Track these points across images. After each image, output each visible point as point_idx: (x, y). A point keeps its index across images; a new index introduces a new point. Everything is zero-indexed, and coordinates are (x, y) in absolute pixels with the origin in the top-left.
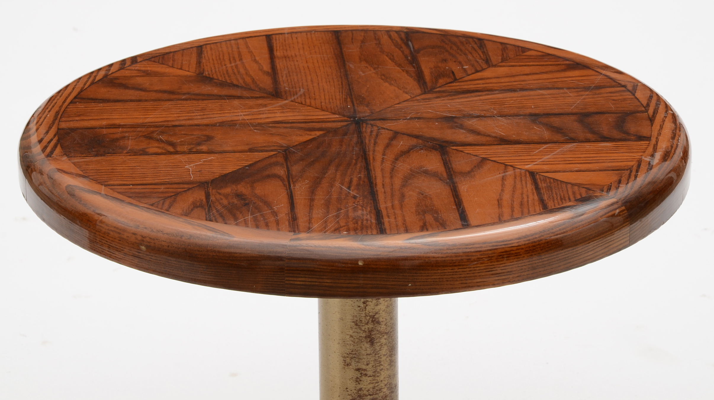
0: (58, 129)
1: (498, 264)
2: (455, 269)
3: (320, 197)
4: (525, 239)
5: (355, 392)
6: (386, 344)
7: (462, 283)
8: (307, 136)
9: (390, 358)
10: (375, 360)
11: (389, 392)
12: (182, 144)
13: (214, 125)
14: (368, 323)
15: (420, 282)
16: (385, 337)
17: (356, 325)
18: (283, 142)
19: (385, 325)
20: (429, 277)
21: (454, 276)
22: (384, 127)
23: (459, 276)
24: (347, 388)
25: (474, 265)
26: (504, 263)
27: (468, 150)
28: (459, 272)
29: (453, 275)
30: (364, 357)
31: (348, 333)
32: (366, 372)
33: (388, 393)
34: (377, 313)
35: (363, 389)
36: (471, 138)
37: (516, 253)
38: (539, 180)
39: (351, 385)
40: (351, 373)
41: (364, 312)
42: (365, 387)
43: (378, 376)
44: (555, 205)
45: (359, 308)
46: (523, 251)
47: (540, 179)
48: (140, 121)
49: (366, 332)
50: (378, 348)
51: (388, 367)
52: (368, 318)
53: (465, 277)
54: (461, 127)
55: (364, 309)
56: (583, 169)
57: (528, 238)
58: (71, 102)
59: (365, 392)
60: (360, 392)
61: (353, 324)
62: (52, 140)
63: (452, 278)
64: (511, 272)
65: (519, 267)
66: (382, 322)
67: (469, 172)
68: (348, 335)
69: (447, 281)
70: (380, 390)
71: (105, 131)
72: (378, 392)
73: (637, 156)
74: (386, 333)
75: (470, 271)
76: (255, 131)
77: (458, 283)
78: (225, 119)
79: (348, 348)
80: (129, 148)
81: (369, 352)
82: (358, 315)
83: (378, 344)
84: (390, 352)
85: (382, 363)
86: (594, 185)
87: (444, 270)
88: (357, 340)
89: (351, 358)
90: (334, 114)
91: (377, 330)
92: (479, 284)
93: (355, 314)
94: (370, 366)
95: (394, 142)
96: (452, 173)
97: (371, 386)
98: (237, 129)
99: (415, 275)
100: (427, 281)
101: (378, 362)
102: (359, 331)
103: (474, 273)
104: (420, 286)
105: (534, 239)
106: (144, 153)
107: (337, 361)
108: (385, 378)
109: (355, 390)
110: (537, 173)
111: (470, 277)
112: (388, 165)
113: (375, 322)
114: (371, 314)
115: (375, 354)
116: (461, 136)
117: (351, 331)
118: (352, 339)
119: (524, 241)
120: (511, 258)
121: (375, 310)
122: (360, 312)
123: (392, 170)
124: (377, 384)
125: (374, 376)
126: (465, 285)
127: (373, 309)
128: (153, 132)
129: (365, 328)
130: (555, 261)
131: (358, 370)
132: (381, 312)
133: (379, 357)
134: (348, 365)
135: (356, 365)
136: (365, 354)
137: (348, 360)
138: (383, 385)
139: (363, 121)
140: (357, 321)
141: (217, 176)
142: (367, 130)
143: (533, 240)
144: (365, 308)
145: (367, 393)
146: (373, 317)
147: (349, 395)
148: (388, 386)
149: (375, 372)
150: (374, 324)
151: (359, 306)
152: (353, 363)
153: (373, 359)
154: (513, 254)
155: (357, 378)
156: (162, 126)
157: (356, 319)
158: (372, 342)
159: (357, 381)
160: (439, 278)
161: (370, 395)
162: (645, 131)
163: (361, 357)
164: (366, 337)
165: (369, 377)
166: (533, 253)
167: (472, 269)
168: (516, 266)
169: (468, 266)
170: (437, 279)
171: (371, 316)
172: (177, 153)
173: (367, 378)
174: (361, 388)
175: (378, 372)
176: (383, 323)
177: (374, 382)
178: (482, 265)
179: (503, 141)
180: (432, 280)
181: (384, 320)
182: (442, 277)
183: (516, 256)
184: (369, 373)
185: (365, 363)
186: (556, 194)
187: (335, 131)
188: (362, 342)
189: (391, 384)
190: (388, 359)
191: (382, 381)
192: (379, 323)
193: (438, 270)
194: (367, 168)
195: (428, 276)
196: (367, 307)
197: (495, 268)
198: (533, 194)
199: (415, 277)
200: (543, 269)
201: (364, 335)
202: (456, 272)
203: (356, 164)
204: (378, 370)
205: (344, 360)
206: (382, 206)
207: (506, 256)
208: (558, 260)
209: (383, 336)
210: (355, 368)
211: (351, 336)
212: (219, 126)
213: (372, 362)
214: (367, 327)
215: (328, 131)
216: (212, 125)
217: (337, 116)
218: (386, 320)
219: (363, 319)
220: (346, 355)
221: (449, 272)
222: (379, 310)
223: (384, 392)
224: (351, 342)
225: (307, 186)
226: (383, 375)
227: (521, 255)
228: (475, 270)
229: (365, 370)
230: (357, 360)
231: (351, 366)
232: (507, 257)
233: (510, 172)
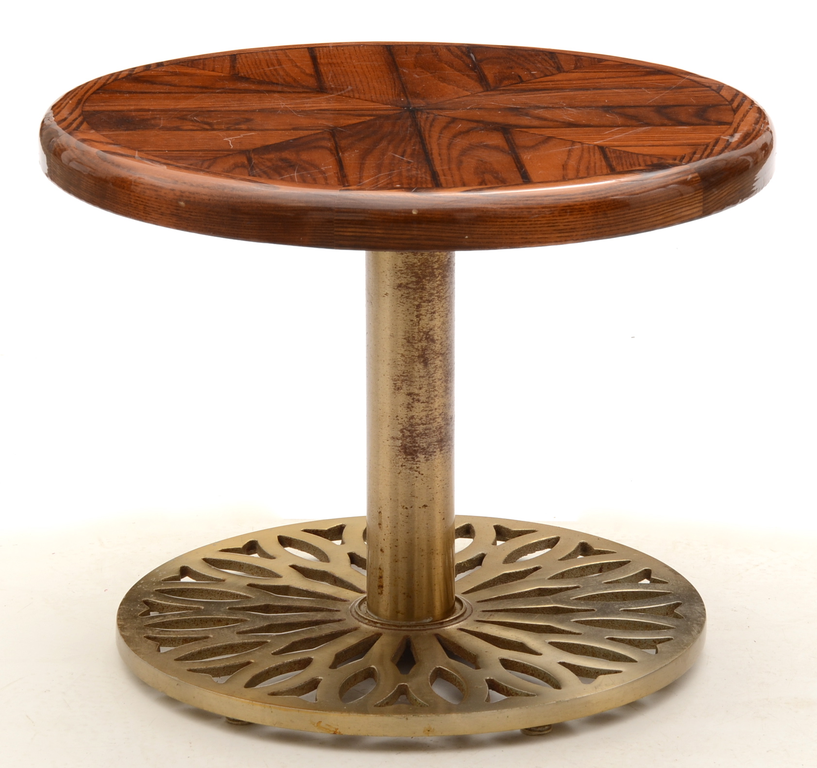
0: (82, 111)
1: (560, 219)
2: (514, 222)
3: (371, 162)
4: (590, 195)
5: (406, 420)
6: (441, 367)
7: (522, 238)
8: (356, 120)
9: (445, 384)
10: (429, 384)
11: (444, 423)
12: (218, 123)
13: (254, 111)
14: (421, 340)
15: (477, 234)
16: (440, 358)
17: (408, 342)
18: (331, 124)
19: (440, 344)
20: (488, 229)
21: (513, 230)
22: (442, 114)
23: (519, 230)
24: (397, 416)
25: (534, 218)
26: (568, 219)
27: (532, 131)
28: (519, 225)
29: (512, 228)
30: (417, 379)
31: (399, 352)
32: (418, 397)
33: (442, 423)
34: (431, 329)
35: (415, 417)
36: (536, 123)
37: (580, 208)
38: (608, 152)
39: (402, 412)
40: (402, 398)
41: (417, 327)
42: (417, 414)
43: (432, 403)
44: (623, 169)
45: (411, 323)
46: (587, 206)
47: (610, 151)
48: (172, 107)
49: (419, 350)
50: (432, 371)
51: (443, 394)
52: (422, 334)
53: (526, 231)
54: (527, 115)
55: (417, 324)
56: (655, 144)
57: (593, 194)
58: (94, 93)
59: (417, 421)
60: (411, 421)
61: (405, 341)
62: (77, 119)
63: (512, 231)
64: (574, 228)
65: (583, 224)
66: (437, 340)
67: (533, 147)
68: (399, 354)
69: (507, 234)
70: (434, 419)
71: (134, 114)
72: (432, 421)
73: (715, 136)
74: (441, 354)
75: (531, 224)
76: (299, 115)
77: (517, 237)
78: (264, 107)
79: (399, 369)
80: (161, 125)
81: (422, 374)
82: (410, 330)
83: (433, 366)
84: (446, 377)
85: (436, 388)
86: (667, 155)
87: (503, 222)
88: (408, 360)
89: (403, 381)
90: (387, 104)
91: (432, 350)
92: (540, 240)
93: (407, 329)
94: (423, 390)
95: (452, 125)
96: (515, 146)
97: (424, 413)
98: (279, 114)
99: (472, 226)
100: (484, 234)
101: (432, 387)
102: (411, 349)
103: (535, 227)
104: (478, 238)
105: (599, 195)
106: (178, 129)
107: (386, 385)
108: (439, 406)
109: (407, 417)
110: (607, 147)
111: (532, 231)
112: (445, 141)
113: (429, 340)
114: (424, 330)
115: (429, 377)
116: (525, 121)
117: (402, 349)
118: (403, 358)
119: (589, 196)
120: (575, 213)
121: (428, 326)
122: (413, 327)
123: (450, 144)
124: (430, 413)
125: (427, 402)
126: (526, 240)
127: (427, 324)
128: (186, 115)
129: (418, 346)
130: (621, 222)
131: (410, 394)
132: (436, 328)
133: (433, 380)
134: (398, 389)
135: (408, 389)
136: (418, 376)
137: (399, 383)
138: (437, 414)
139: (418, 110)
140: (409, 337)
141: (259, 146)
142: (422, 117)
143: (598, 197)
144: (419, 323)
145: (419, 422)
146: (427, 333)
147: (399, 424)
148: (443, 416)
149: (428, 398)
150: (428, 342)
151: (412, 321)
152: (404, 387)
153: (426, 382)
154: (576, 209)
155: (409, 404)
156: (196, 111)
157: (408, 335)
158: (426, 363)
159: (408, 408)
160: (498, 231)
161: (423, 424)
162: (727, 118)
163: (413, 380)
164: (419, 357)
165: (422, 403)
166: (599, 210)
167: (532, 222)
168: (580, 222)
169: (529, 219)
170: (495, 231)
171: (424, 332)
172: (214, 130)
173: (419, 403)
174: (413, 416)
175: (432, 399)
176: (439, 342)
177: (427, 409)
178: (543, 219)
179: (570, 125)
180: (490, 233)
181: (440, 338)
182: (501, 230)
183: (580, 211)
184: (422, 399)
185: (418, 387)
186: (626, 161)
187: (387, 117)
188: (414, 362)
189: (446, 414)
190: (443, 385)
191: (436, 409)
192: (433, 341)
193: (496, 222)
194: (423, 142)
195: (486, 228)
196: (420, 322)
197: (557, 223)
198: (601, 161)
199: (472, 229)
200: (608, 229)
201: (417, 354)
202: (516, 225)
203: (410, 139)
204: (433, 396)
205: (394, 384)
206: (438, 168)
207: (568, 211)
208: (624, 221)
209: (438, 357)
210: (406, 392)
211: (403, 355)
212: (258, 112)
213: (426, 386)
214: (420, 344)
215: (379, 117)
216: (251, 111)
217: (389, 106)
218: (441, 338)
219: (416, 335)
220: (396, 377)
221: (508, 225)
222: (434, 326)
223: (438, 423)
224: (402, 363)
225: (357, 154)
226: (437, 403)
227: (585, 211)
228: (536, 224)
229: (418, 395)
230: (409, 383)
231: (402, 390)
232: (570, 212)
233: (578, 146)
